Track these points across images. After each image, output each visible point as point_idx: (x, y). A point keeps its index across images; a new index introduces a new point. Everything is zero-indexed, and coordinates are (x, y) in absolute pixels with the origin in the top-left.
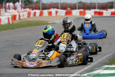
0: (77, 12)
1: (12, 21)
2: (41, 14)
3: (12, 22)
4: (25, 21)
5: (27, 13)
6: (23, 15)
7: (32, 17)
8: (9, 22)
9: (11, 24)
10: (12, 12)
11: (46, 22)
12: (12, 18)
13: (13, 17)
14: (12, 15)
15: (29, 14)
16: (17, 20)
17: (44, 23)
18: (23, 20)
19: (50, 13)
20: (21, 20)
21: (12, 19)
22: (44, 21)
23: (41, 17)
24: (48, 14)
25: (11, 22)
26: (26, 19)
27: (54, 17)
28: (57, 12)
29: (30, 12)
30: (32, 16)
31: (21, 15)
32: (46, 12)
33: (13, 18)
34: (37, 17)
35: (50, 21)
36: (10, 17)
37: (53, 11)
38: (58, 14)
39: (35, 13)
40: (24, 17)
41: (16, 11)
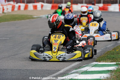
2: (26, 8)
5: (11, 6)
6: (7, 9)
7: (16, 11)
11: (31, 16)
15: (13, 7)
18: (7, 14)
20: (5, 13)
22: (29, 16)
23: (25, 10)
24: (34, 8)
26: (10, 13)
27: (40, 11)
28: (42, 6)
30: (16, 9)
32: (30, 6)
34: (22, 11)
37: (39, 5)
38: (44, 8)
39: (20, 6)
40: (8, 10)
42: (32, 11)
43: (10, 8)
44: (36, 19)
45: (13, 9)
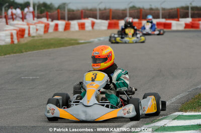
1: (18, 39)
2: (67, 27)
3: (19, 41)
4: (41, 39)
5: (43, 25)
6: (37, 30)
7: (51, 33)
8: (12, 42)
9: (16, 44)
10: (18, 24)
11: (76, 40)
12: (17, 33)
13: (19, 33)
14: (18, 29)
15: (47, 27)
16: (26, 38)
17: (73, 42)
18: (36, 38)
19: (82, 26)
20: (33, 37)
21: (17, 36)
22: (72, 40)
23: (67, 31)
24: (79, 28)
25: (16, 41)
26: (40, 36)
27: (89, 31)
28: (93, 24)
29: (48, 24)
30: (51, 30)
32: (74, 24)
33: (20, 35)
34: (61, 32)
35: (82, 40)
36: (14, 32)
37: (88, 22)
38: (95, 27)
39: (57, 25)
40: (38, 32)
41: (25, 23)
42: (77, 31)
43: (41, 27)
45: (46, 29)
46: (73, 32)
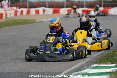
0: (65, 11)
2: (28, 12)
4: (12, 20)
5: (14, 11)
6: (10, 14)
7: (19, 16)
15: (16, 12)
16: (4, 19)
17: (32, 21)
18: (10, 19)
19: (37, 12)
20: (8, 18)
22: (31, 20)
23: (28, 15)
24: (36, 13)
26: (13, 18)
27: (42, 15)
28: (44, 11)
29: (17, 11)
30: (19, 14)
31: (7, 13)
32: (33, 10)
34: (25, 15)
35: (37, 20)
37: (41, 9)
38: (46, 13)
39: (22, 11)
40: (11, 15)
41: (3, 10)
42: (34, 15)
43: (13, 13)
44: (39, 23)
45: (16, 14)
46: (32, 15)
